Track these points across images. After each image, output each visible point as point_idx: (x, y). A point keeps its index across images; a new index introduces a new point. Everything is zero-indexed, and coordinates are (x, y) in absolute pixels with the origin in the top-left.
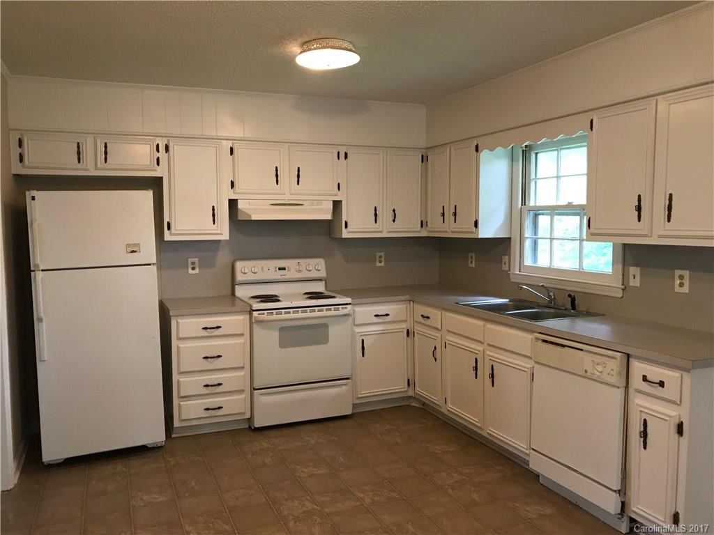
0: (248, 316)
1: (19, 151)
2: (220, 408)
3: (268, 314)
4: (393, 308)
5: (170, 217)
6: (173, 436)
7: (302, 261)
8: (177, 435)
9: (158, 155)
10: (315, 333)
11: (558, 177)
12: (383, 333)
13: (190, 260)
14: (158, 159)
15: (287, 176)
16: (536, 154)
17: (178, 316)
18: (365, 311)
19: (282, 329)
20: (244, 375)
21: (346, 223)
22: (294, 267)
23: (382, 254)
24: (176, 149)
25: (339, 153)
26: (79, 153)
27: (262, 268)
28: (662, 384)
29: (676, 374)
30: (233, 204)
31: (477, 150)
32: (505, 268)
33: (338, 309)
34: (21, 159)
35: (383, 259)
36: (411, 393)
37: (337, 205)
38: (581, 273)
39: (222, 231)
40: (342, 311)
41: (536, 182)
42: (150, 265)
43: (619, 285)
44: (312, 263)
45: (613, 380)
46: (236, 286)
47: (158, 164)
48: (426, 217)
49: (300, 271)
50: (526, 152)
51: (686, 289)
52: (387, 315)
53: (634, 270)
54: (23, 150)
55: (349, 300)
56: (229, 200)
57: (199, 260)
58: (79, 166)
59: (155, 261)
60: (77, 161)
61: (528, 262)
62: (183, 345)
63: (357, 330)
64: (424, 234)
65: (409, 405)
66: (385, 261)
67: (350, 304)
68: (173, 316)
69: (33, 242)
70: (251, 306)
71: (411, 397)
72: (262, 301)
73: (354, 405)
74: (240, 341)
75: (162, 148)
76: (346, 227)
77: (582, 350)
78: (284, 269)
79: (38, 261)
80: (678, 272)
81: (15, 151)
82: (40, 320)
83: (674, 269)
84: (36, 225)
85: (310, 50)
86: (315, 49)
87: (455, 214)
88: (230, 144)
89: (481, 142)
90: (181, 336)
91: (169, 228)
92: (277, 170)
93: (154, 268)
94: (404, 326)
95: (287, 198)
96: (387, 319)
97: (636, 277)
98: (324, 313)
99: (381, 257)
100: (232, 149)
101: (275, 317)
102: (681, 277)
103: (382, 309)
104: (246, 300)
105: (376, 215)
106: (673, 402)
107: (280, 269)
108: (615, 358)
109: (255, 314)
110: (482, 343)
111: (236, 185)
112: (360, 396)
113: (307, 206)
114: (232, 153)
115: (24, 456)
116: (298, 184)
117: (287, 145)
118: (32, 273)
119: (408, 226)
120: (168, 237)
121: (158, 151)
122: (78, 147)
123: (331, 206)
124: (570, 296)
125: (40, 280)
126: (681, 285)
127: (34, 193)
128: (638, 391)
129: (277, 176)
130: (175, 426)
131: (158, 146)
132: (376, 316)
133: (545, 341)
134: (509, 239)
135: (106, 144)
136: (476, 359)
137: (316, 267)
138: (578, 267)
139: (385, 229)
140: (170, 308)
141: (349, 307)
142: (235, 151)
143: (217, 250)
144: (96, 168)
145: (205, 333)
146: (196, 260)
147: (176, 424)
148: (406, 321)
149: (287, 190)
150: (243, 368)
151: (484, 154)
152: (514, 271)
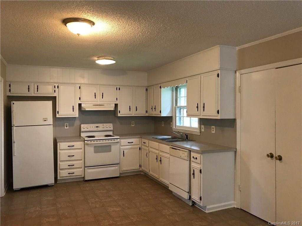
0: (83, 142)
1: (9, 88)
2: (74, 173)
3: (90, 142)
4: (135, 140)
5: (58, 110)
6: (57, 182)
7: (105, 124)
8: (59, 182)
9: (55, 89)
10: (107, 148)
12: (131, 149)
13: (66, 124)
14: (55, 91)
15: (99, 96)
16: (180, 89)
17: (60, 142)
18: (124, 141)
19: (95, 147)
20: (82, 162)
21: (119, 111)
22: (102, 126)
23: (134, 122)
24: (61, 87)
25: (117, 88)
26: (29, 89)
27: (90, 127)
28: (196, 158)
29: (199, 155)
30: (80, 105)
31: (160, 88)
32: (171, 126)
33: (115, 140)
34: (10, 90)
35: (134, 124)
36: (141, 170)
37: (116, 105)
38: (191, 128)
39: (76, 114)
40: (116, 141)
41: (180, 98)
42: (50, 125)
43: (199, 131)
44: (108, 125)
45: (186, 158)
46: (81, 133)
47: (55, 92)
48: (148, 110)
49: (104, 128)
50: (177, 88)
51: (214, 132)
52: (132, 142)
53: (202, 126)
54: (11, 88)
55: (119, 137)
56: (79, 104)
57: (69, 124)
58: (29, 93)
59: (52, 124)
60: (28, 91)
61: (178, 124)
62: (61, 152)
63: (122, 147)
64: (147, 115)
65: (140, 174)
66: (135, 124)
67: (119, 138)
68: (59, 142)
69: (13, 118)
70: (84, 139)
71: (141, 171)
72: (89, 138)
73: (120, 173)
74: (81, 151)
75: (56, 87)
76: (119, 113)
77: (180, 150)
78: (98, 127)
79: (14, 123)
80: (212, 127)
81: (8, 88)
82: (14, 142)
84: (14, 112)
85: (99, 59)
86: (101, 59)
87: (155, 108)
88: (79, 85)
89: (162, 85)
90: (60, 149)
91: (58, 113)
92: (95, 94)
93: (52, 126)
94: (138, 146)
95: (99, 103)
96: (133, 144)
97: (203, 128)
98: (110, 142)
99: (133, 123)
100: (80, 87)
101: (92, 143)
103: (130, 140)
104: (84, 138)
105: (130, 109)
106: (199, 164)
107: (96, 127)
108: (186, 152)
109: (86, 141)
110: (159, 150)
111: (81, 99)
112: (122, 170)
113: (106, 105)
114: (80, 88)
115: (7, 188)
116: (103, 98)
117: (99, 86)
118: (12, 127)
119: (141, 112)
120: (57, 116)
121: (55, 88)
122: (29, 87)
123: (114, 106)
124: (186, 135)
125: (14, 129)
127: (14, 102)
128: (193, 161)
129: (95, 96)
130: (58, 179)
131: (55, 86)
132: (128, 143)
133: (172, 148)
134: (172, 117)
135: (38, 86)
136: (157, 156)
137: (109, 126)
138: (190, 126)
139: (133, 113)
140: (57, 139)
141: (119, 140)
142: (81, 88)
143: (75, 120)
144: (34, 93)
145: (69, 148)
146: (68, 124)
147: (59, 178)
148: (139, 144)
149: (99, 100)
150: (82, 160)
151: (162, 89)
152: (174, 127)
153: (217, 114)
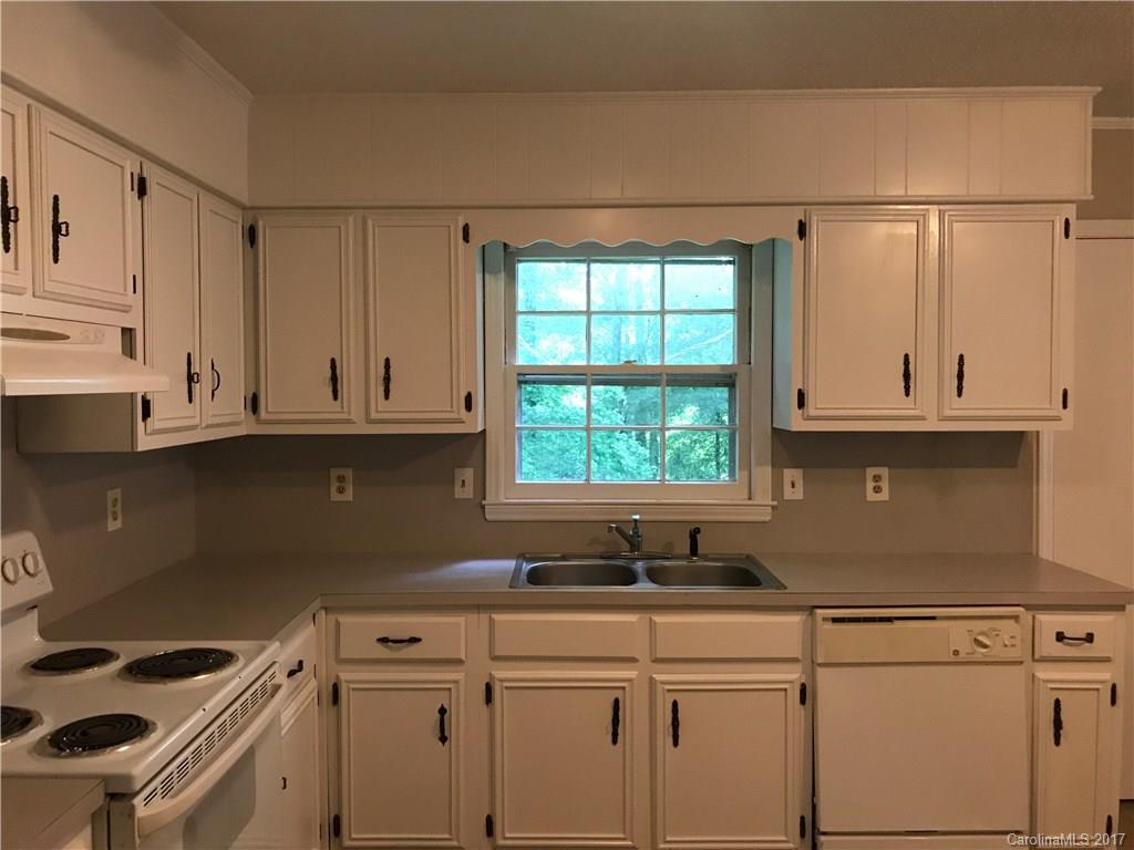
4: (304, 643)
11: (588, 313)
12: (297, 719)
21: (144, 403)
23: (117, 492)
28: (1090, 638)
35: (119, 507)
43: (767, 501)
44: (11, 552)
45: (1014, 654)
51: (884, 496)
52: (301, 665)
53: (790, 474)
66: (123, 514)
77: (933, 618)
80: (871, 472)
83: (865, 467)
87: (387, 379)
94: (313, 684)
96: (301, 675)
97: (795, 484)
99: (115, 503)
102: (877, 478)
106: (1102, 661)
119: (231, 410)
123: (118, 347)
126: (877, 490)
128: (1044, 660)
133: (836, 620)
137: (26, 565)
139: (202, 422)
152: (497, 496)
153: (1057, 409)
